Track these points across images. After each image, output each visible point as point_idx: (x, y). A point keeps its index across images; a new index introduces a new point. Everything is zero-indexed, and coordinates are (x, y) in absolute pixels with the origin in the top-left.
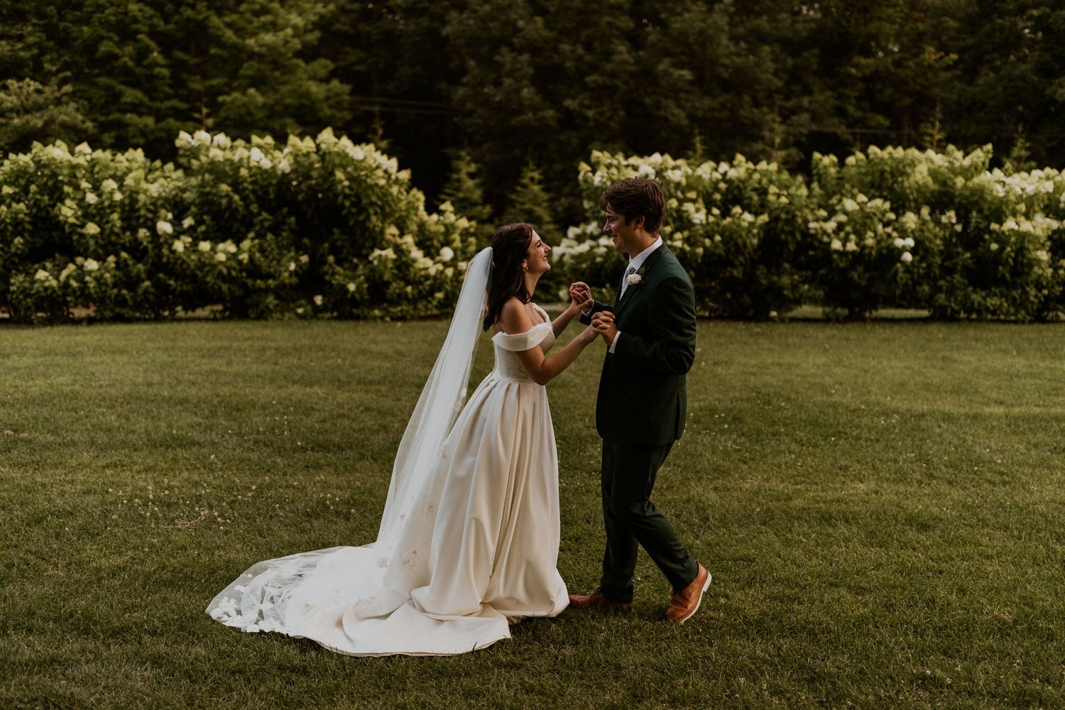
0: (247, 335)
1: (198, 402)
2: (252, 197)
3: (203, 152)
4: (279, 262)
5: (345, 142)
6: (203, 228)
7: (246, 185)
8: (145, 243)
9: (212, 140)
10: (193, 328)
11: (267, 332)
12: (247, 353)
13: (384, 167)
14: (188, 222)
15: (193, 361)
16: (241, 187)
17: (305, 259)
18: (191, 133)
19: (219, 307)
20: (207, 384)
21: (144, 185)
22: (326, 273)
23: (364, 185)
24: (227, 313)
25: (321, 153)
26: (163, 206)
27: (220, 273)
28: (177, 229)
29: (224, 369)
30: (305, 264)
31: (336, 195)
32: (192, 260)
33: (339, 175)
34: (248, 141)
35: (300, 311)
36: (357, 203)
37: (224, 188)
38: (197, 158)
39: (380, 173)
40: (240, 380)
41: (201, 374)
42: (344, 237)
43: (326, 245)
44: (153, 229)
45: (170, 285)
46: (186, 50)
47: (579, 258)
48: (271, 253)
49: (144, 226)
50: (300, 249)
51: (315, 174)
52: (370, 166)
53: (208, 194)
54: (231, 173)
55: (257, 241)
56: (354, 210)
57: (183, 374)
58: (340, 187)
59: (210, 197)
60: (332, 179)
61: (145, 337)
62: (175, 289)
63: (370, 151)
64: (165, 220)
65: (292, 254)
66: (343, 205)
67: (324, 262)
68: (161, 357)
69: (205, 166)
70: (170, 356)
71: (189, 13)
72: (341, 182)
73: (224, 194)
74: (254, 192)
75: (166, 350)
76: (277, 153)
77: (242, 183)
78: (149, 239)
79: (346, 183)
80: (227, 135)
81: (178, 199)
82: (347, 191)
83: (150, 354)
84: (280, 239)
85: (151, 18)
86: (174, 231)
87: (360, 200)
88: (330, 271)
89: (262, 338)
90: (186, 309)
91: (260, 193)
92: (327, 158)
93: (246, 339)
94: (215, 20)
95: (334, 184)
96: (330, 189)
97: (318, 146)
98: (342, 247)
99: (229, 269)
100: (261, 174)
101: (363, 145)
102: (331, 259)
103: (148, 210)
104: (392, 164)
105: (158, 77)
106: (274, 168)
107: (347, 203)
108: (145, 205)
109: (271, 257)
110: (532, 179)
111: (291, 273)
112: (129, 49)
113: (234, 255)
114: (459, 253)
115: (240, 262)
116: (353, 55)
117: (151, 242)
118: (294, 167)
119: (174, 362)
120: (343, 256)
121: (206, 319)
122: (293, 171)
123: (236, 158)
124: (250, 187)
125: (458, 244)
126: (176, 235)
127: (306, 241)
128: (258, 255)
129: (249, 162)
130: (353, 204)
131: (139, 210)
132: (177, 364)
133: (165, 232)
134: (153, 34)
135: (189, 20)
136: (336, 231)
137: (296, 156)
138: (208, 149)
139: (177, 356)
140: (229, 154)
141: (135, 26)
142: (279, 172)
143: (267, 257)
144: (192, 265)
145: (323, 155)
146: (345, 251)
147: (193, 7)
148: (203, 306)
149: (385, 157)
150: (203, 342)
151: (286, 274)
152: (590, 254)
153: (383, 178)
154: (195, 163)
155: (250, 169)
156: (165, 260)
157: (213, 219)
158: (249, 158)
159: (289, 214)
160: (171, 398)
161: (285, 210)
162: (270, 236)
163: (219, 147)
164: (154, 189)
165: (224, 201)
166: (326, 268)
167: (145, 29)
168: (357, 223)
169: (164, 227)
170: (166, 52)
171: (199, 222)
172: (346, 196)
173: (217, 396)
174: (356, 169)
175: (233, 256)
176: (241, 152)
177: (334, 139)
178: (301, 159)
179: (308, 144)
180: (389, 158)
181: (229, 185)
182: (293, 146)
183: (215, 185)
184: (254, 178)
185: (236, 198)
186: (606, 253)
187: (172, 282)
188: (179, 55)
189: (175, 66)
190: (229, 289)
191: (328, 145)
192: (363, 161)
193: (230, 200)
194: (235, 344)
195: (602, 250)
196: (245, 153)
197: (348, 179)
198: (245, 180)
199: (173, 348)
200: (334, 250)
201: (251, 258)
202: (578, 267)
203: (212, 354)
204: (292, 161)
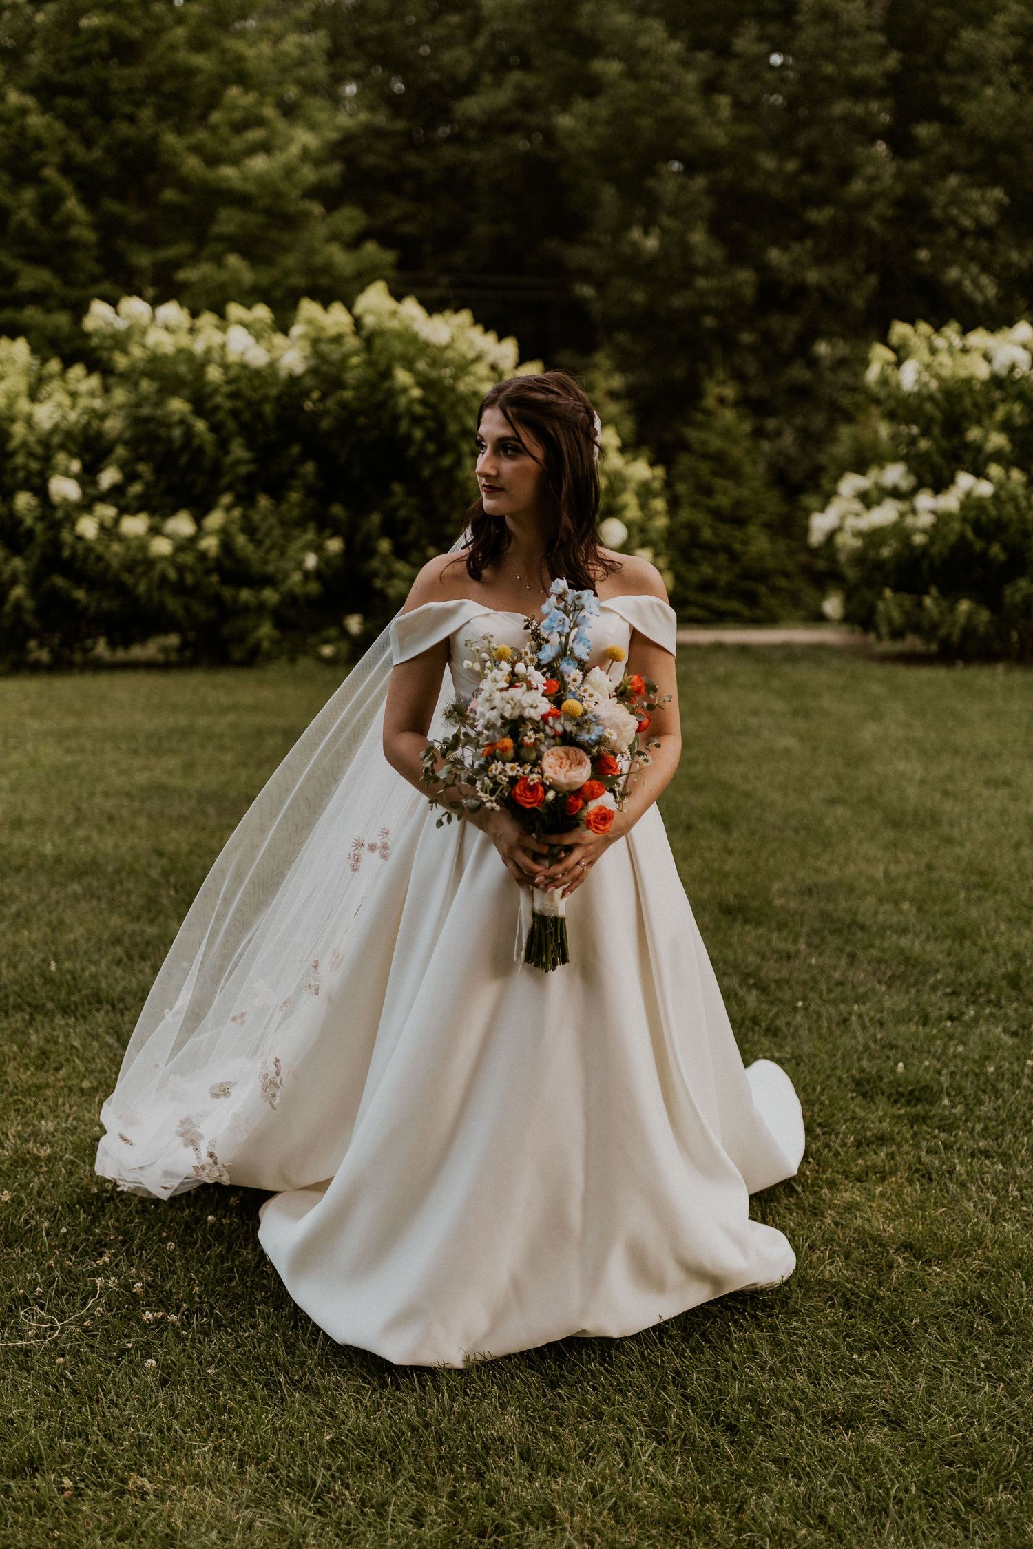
0: (225, 700)
1: (118, 871)
2: (231, 425)
3: (136, 338)
4: (283, 553)
5: (411, 309)
6: (136, 488)
7: (219, 399)
8: (29, 521)
9: (153, 318)
10: (121, 687)
11: (266, 694)
12: (227, 741)
13: (490, 359)
14: (109, 477)
15: (115, 763)
16: (209, 405)
17: (334, 545)
18: (114, 303)
19: (173, 640)
20: (142, 822)
21: (23, 405)
22: (375, 574)
23: (451, 397)
24: (188, 654)
25: (364, 333)
26: (62, 447)
27: (164, 578)
28: (91, 491)
29: (178, 781)
30: (337, 555)
31: (396, 419)
32: (116, 554)
33: (402, 377)
34: (222, 315)
35: (327, 651)
36: (437, 434)
37: (178, 405)
38: (125, 351)
39: (482, 369)
40: (211, 810)
41: (129, 795)
42: (413, 501)
43: (376, 518)
44: (41, 492)
45: (76, 601)
46: (121, 197)
47: (874, 537)
48: (268, 534)
49: (27, 486)
50: (326, 526)
51: (351, 377)
52: (463, 356)
53: (148, 420)
54: (190, 377)
55: (237, 513)
56: (431, 448)
57: (91, 795)
58: (403, 401)
59: (152, 426)
60: (386, 385)
61: (26, 706)
62: (86, 609)
63: (460, 327)
64: (67, 474)
65: (310, 536)
66: (408, 438)
67: (371, 552)
68: (50, 753)
69: (141, 365)
70: (69, 751)
71: (124, 129)
72: (405, 390)
73: (176, 417)
74: (235, 413)
75: (62, 736)
76: (279, 339)
77: (211, 396)
78: (37, 513)
79: (416, 393)
80: (181, 305)
81: (92, 432)
82: (418, 409)
83: (30, 747)
84: (284, 507)
85: (62, 142)
86: (84, 494)
87: (442, 426)
88: (384, 570)
89: (256, 708)
90: (112, 645)
91: (247, 416)
92: (378, 343)
93: (224, 711)
94: (170, 138)
95: (392, 394)
96: (382, 405)
97: (358, 323)
98: (407, 523)
99: (181, 569)
100: (250, 379)
101: (448, 314)
102: (385, 545)
103: (31, 455)
104: (506, 351)
105: (74, 244)
106: (272, 365)
107: (418, 434)
108: (24, 444)
109: (268, 543)
110: (721, 400)
111: (307, 575)
112: (29, 194)
113: (193, 540)
114: (635, 530)
115: (203, 556)
116: (397, 208)
117: (41, 518)
118: (312, 362)
119: (75, 766)
120: (410, 537)
121: (149, 666)
122: (313, 371)
123: (199, 347)
124: (228, 404)
125: (633, 512)
126: (86, 506)
127: (337, 510)
128: (241, 540)
129: (223, 356)
130: (429, 436)
131: (12, 454)
132: (83, 769)
133: (65, 500)
134: (68, 167)
135: (125, 143)
136: (397, 488)
137: (315, 342)
138: (144, 332)
139: (82, 750)
140: (184, 340)
141: (37, 157)
142: (283, 374)
143: (258, 543)
144: (115, 563)
145: (369, 339)
146: (413, 528)
147: (131, 119)
148: (144, 638)
149: (491, 338)
150: (138, 717)
151: (296, 577)
152: (899, 530)
153: (488, 379)
154: (121, 362)
155: (225, 367)
156: (66, 553)
157: (159, 470)
158: (223, 347)
159: (303, 458)
160: (58, 860)
161: (296, 450)
162: (264, 502)
163: (167, 328)
164: (46, 414)
165: (177, 433)
166: (375, 563)
167: (55, 159)
168: (438, 473)
169: (64, 488)
170: (89, 199)
171: (130, 477)
172: (416, 420)
173: (160, 854)
174: (434, 363)
175: (185, 545)
176: (208, 335)
177: (390, 304)
178: (324, 348)
179: (336, 318)
180: (501, 338)
181: (189, 400)
182: (310, 322)
183: (159, 403)
184: (232, 388)
185: (200, 425)
186: (935, 526)
187: (80, 594)
188: (112, 206)
189: (108, 227)
190: (187, 609)
191: (378, 314)
192: (447, 347)
193: (189, 433)
194: (202, 722)
195: (925, 520)
196: (216, 338)
197: (420, 384)
198: (216, 390)
199: (76, 732)
200: (390, 528)
201: (227, 546)
202: (871, 554)
203: (157, 745)
204: (308, 351)
